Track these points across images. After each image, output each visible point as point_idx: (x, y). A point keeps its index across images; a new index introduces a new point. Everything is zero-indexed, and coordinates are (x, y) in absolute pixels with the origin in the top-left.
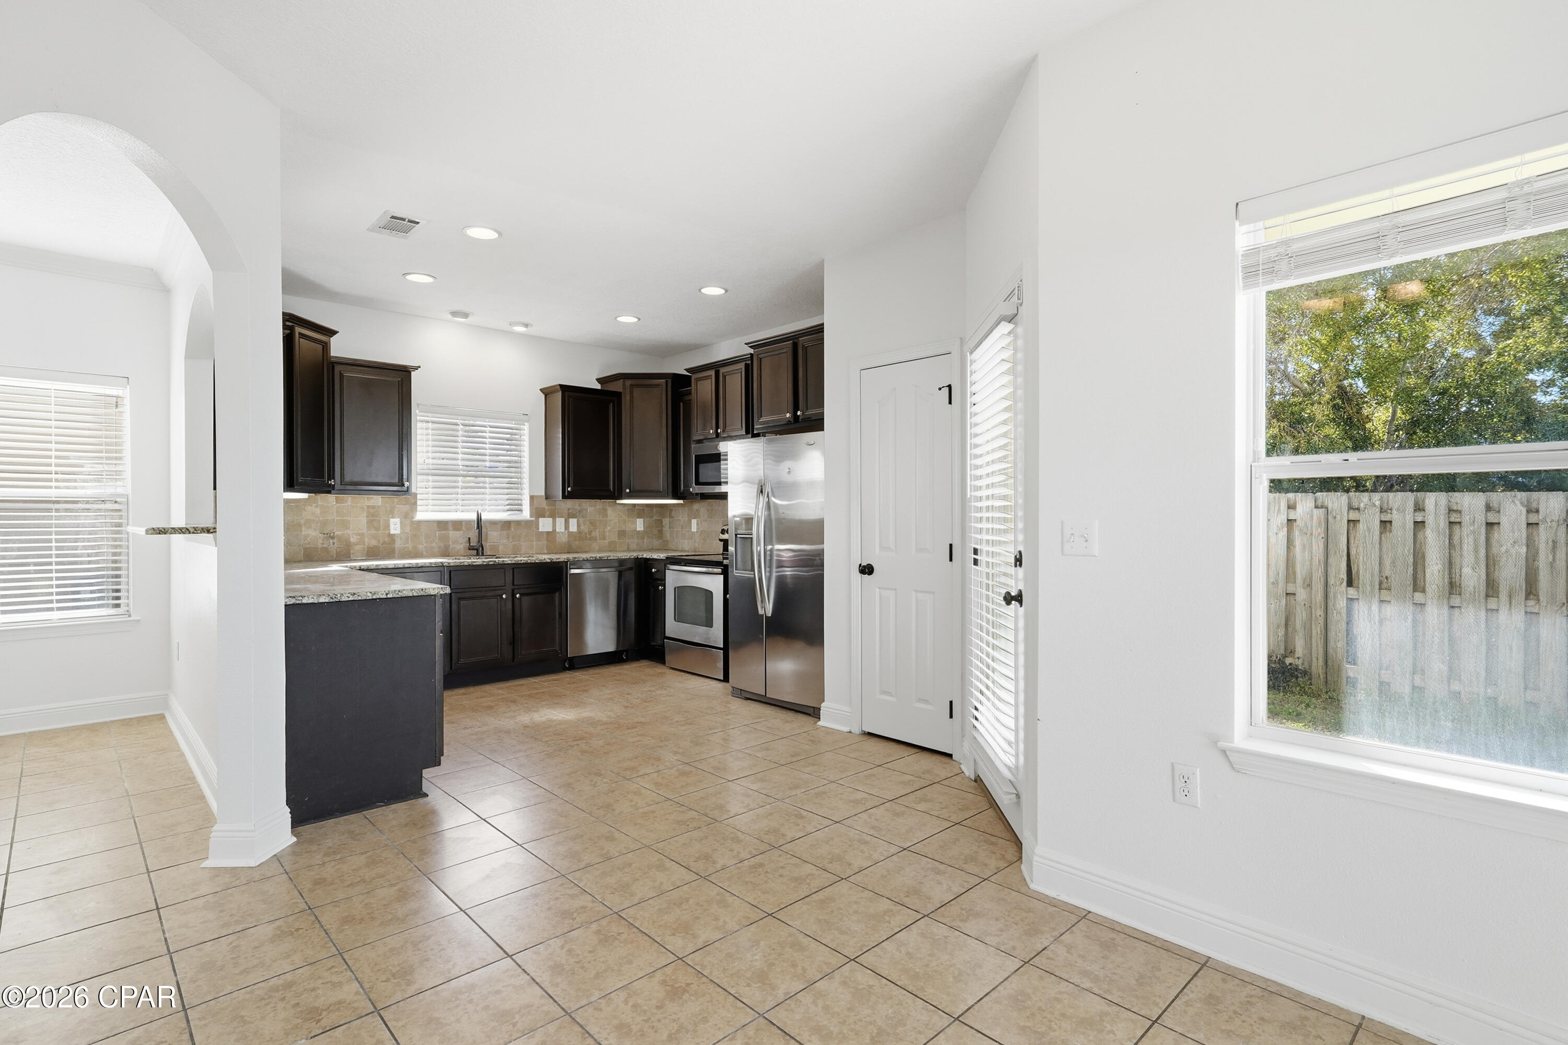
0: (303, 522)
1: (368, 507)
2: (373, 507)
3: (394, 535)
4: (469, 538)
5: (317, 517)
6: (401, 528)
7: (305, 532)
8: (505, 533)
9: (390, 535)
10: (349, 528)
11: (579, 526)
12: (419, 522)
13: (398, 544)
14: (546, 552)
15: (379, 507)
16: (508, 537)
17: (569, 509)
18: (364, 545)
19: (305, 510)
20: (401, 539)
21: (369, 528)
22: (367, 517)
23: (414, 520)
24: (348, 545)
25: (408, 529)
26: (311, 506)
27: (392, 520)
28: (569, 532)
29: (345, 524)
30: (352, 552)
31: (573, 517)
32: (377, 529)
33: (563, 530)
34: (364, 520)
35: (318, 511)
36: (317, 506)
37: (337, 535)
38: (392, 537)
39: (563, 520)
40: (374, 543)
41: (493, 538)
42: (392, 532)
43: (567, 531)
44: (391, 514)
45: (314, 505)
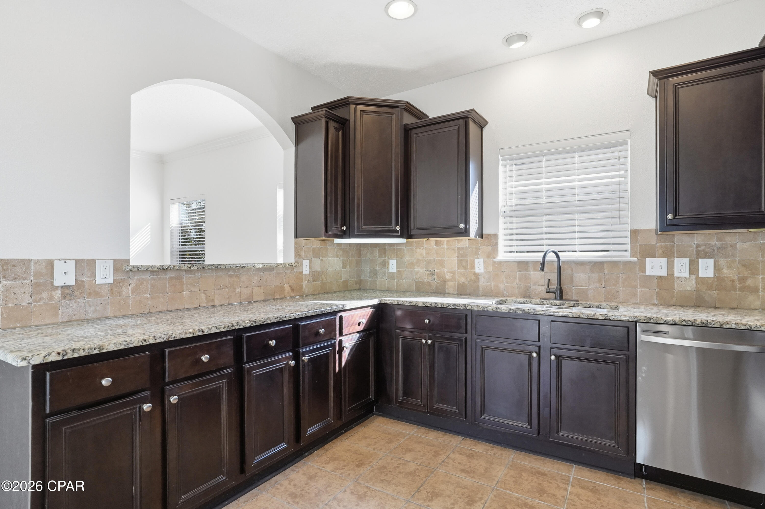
0: (415, 261)
1: (458, 248)
2: (462, 248)
3: (478, 274)
4: (549, 280)
5: (423, 257)
6: (484, 268)
7: (417, 269)
8: (595, 276)
9: (475, 274)
10: (445, 266)
11: (717, 268)
12: (500, 262)
13: (482, 283)
14: (656, 302)
15: (466, 248)
16: (600, 281)
17: (698, 246)
18: (456, 281)
19: (416, 252)
20: (484, 277)
21: (459, 267)
22: (458, 257)
23: (494, 260)
24: (444, 282)
25: (490, 269)
26: (420, 248)
27: (477, 260)
28: (697, 278)
29: (441, 263)
30: (446, 287)
31: (707, 256)
32: (465, 268)
33: (687, 274)
34: (455, 260)
35: (424, 252)
36: (423, 249)
37: (437, 272)
38: (477, 275)
39: (686, 261)
40: (462, 280)
42: (477, 271)
43: (693, 277)
44: (476, 254)
45: (422, 248)
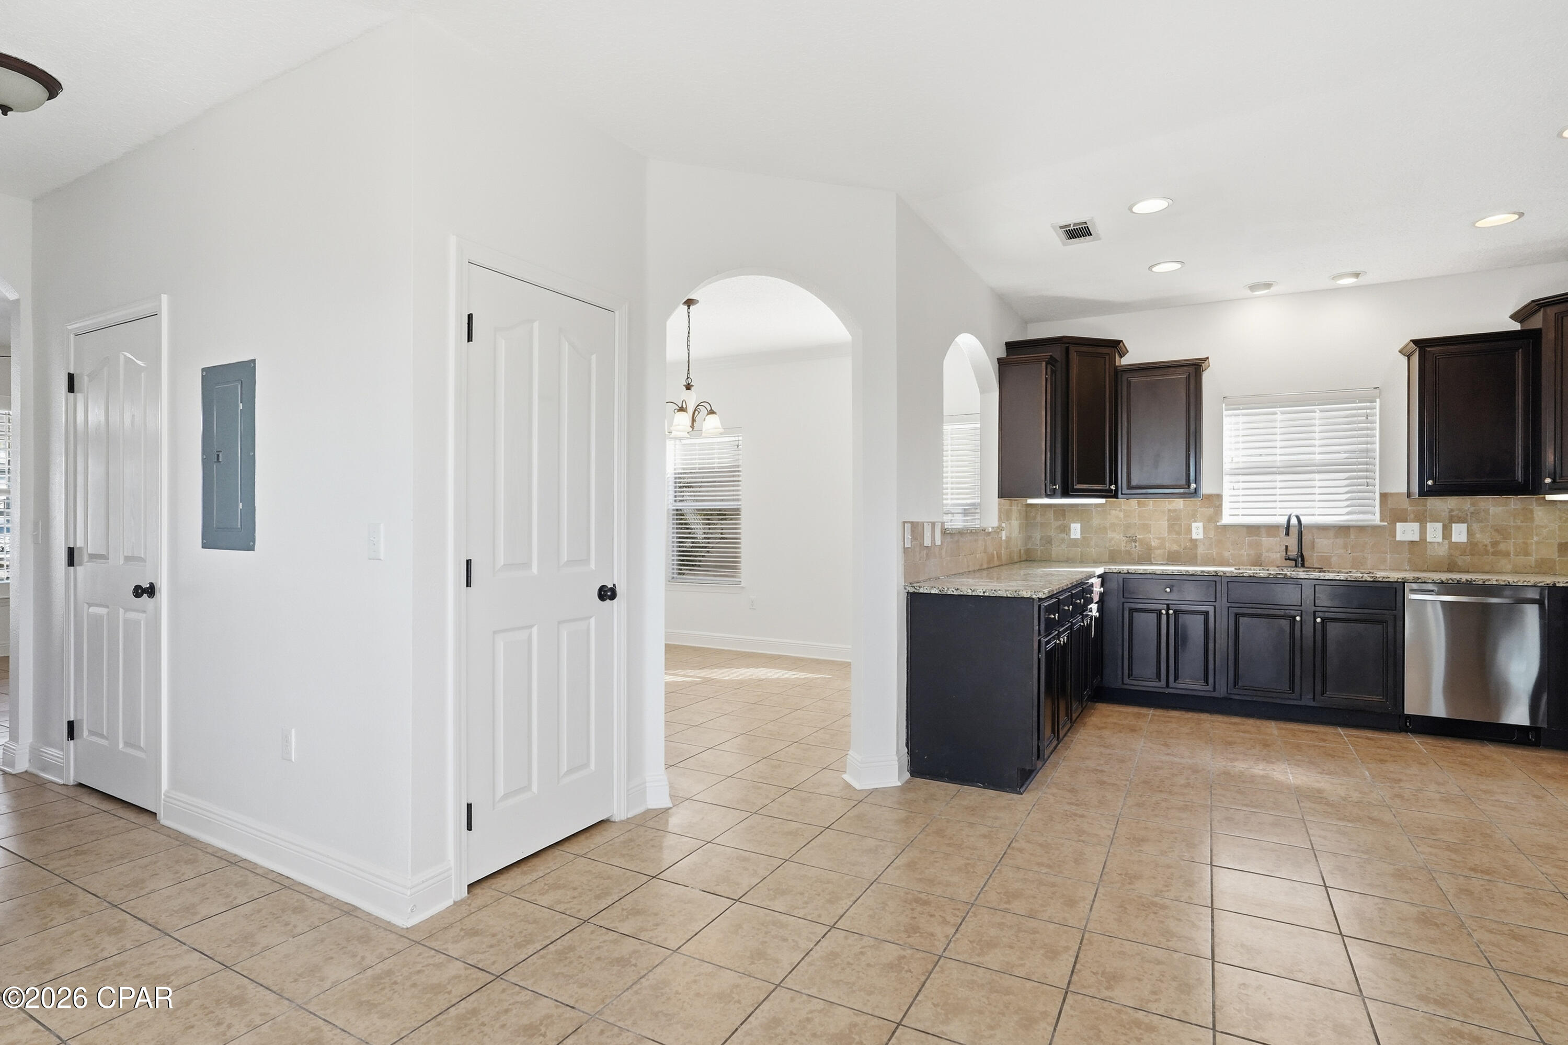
0: (1108, 525)
1: (1169, 510)
2: (1175, 511)
3: (1196, 540)
4: (1287, 546)
5: (1121, 521)
6: (1204, 533)
7: (1110, 534)
8: (1340, 541)
9: (1192, 540)
10: (1150, 532)
11: (1470, 533)
12: (1225, 526)
13: (1201, 550)
14: (1407, 568)
15: (1180, 510)
16: (1345, 547)
17: (1452, 510)
18: (1165, 549)
19: (1110, 514)
20: (1204, 544)
21: (1169, 532)
22: (1168, 521)
23: (1218, 524)
24: (1149, 549)
25: (1212, 534)
26: (1116, 510)
27: (1194, 525)
28: (1450, 542)
29: (1146, 528)
30: (1153, 556)
31: (1461, 520)
32: (1179, 533)
33: (1439, 539)
34: (1165, 524)
35: (1121, 515)
36: (1120, 511)
37: (1139, 539)
38: (1194, 542)
39: (1439, 526)
40: (1175, 547)
41: (1322, 547)
42: (1194, 536)
43: (1446, 542)
44: (1194, 518)
45: (1118, 509)
